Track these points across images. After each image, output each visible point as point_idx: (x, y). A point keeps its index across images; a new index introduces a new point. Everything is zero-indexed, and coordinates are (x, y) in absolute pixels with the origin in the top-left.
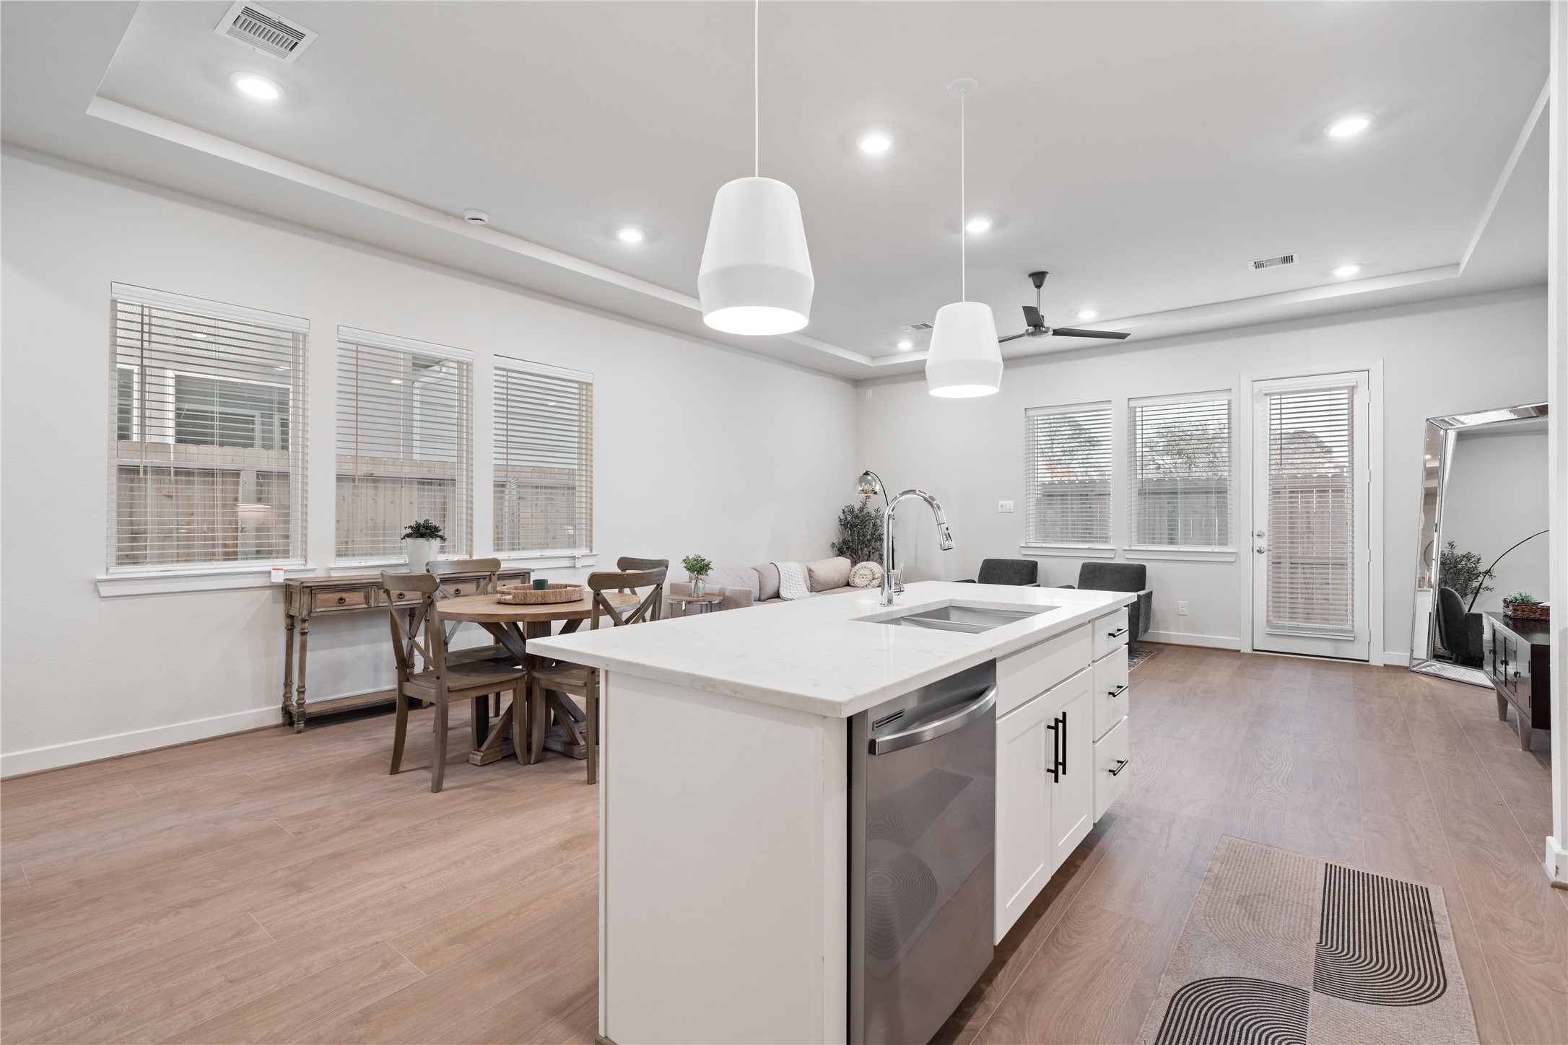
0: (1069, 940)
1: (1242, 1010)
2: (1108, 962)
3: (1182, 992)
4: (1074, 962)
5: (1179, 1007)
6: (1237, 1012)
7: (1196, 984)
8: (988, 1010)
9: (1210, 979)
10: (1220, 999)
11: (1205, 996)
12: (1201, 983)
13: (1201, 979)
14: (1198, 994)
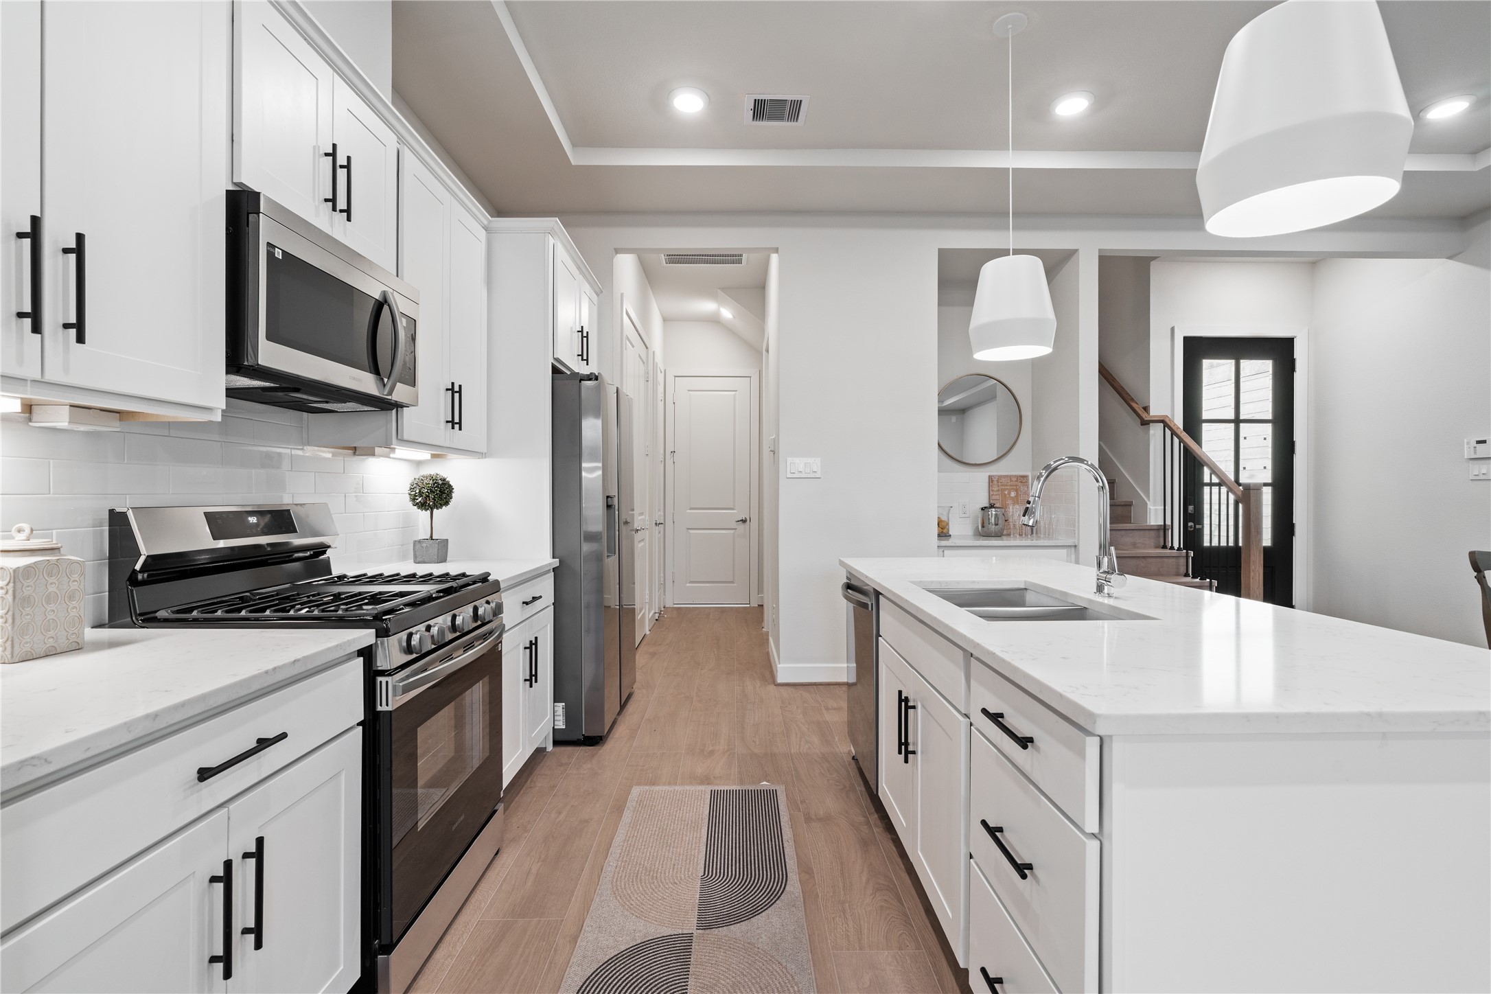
0: (885, 898)
2: (843, 890)
3: (783, 885)
4: (864, 879)
5: (780, 873)
7: (777, 897)
8: (876, 825)
9: (770, 906)
10: (758, 892)
11: (768, 890)
12: (773, 901)
13: (775, 905)
14: (773, 890)
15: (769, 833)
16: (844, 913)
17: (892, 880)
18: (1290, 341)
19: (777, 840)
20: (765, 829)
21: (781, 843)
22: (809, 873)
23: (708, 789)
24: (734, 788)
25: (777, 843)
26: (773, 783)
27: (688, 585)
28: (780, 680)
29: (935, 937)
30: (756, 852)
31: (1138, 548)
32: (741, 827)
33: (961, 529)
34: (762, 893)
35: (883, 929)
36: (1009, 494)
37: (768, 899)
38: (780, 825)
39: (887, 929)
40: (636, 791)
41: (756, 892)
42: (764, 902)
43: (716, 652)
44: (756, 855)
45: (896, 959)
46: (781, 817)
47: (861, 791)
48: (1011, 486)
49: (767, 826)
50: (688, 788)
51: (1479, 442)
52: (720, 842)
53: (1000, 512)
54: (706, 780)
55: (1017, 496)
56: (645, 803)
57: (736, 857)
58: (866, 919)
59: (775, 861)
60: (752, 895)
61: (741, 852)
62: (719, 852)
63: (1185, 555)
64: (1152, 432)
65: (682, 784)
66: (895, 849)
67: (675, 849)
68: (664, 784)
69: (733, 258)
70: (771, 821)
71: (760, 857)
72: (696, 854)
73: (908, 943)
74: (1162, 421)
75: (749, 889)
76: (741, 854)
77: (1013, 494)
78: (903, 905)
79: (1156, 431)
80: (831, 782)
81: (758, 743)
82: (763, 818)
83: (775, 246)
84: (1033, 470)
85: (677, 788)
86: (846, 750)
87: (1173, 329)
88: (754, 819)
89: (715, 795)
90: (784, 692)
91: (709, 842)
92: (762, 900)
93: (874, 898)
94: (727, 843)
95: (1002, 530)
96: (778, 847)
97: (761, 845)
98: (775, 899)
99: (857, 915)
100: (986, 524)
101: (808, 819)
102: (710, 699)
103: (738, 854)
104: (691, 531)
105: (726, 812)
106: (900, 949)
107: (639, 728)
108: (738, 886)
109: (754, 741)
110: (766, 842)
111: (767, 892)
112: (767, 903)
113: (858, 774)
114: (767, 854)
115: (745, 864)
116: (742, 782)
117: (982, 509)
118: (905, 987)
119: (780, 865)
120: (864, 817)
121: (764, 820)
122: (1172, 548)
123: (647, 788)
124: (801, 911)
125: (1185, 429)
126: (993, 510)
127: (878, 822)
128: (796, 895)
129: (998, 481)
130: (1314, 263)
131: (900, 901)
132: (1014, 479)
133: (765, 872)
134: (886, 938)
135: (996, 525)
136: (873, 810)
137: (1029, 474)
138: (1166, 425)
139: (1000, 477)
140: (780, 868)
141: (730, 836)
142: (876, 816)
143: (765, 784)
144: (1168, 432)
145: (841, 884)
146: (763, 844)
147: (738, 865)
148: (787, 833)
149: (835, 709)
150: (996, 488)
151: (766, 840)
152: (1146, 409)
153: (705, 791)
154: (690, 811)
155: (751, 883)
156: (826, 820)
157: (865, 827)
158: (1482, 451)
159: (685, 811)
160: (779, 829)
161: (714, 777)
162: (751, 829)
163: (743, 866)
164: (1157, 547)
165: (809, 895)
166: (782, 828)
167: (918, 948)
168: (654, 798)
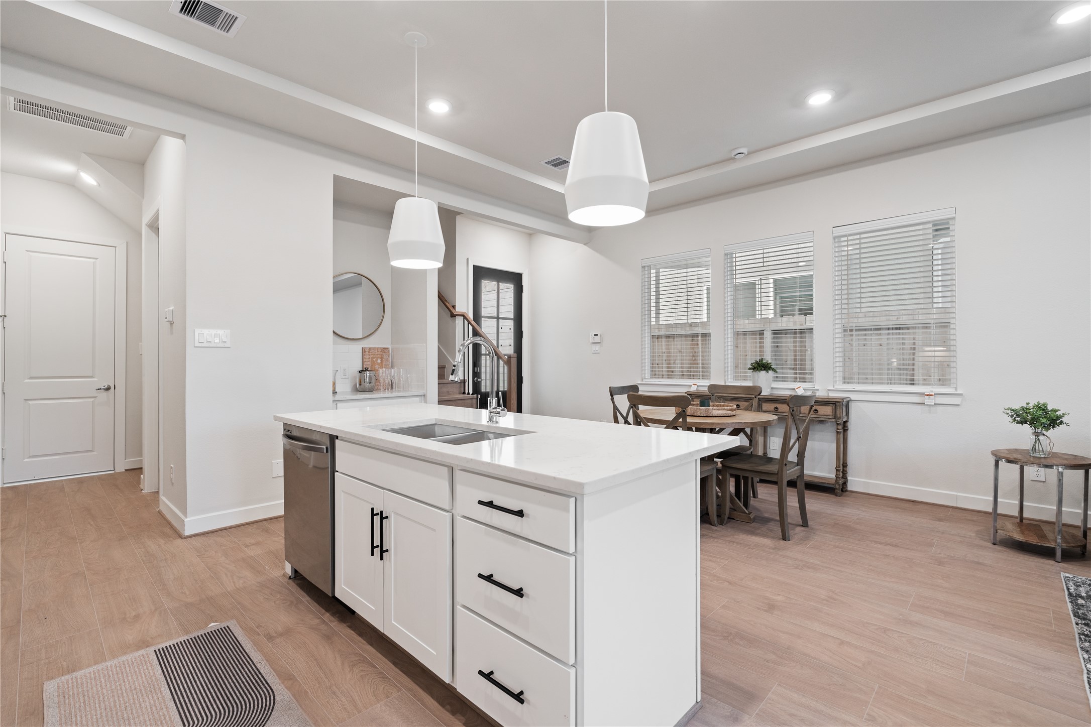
0: (361, 669)
1: (232, 720)
2: (326, 678)
4: (339, 663)
5: (265, 690)
6: (234, 716)
7: (270, 710)
9: (267, 721)
10: (250, 714)
11: (260, 709)
12: (269, 714)
13: (272, 717)
14: (264, 706)
15: (238, 663)
16: (335, 694)
17: (360, 655)
18: (520, 275)
19: (248, 666)
20: (232, 662)
21: (253, 667)
22: (291, 679)
23: (151, 650)
24: (181, 639)
25: (250, 668)
26: (221, 622)
27: (26, 460)
28: (187, 532)
29: (408, 679)
30: (232, 684)
31: (450, 394)
32: (206, 670)
33: (344, 387)
34: (254, 714)
35: (369, 691)
36: (377, 360)
37: (262, 716)
38: (246, 653)
39: (372, 689)
40: (50, 688)
41: (248, 716)
42: (260, 720)
43: (92, 523)
44: (233, 686)
45: (388, 705)
46: (243, 646)
47: (307, 601)
48: (378, 355)
49: (232, 658)
50: (124, 658)
51: (595, 335)
52: (188, 691)
53: (373, 374)
54: (143, 644)
55: (382, 362)
56: (71, 693)
57: (212, 697)
58: (353, 690)
59: (255, 683)
60: (246, 720)
61: (216, 690)
62: (192, 700)
63: (476, 397)
64: (457, 322)
65: (114, 657)
66: (353, 632)
67: (136, 720)
68: (89, 666)
69: (116, 128)
70: (235, 653)
71: (238, 686)
72: (166, 713)
73: (391, 691)
74: (463, 316)
75: (240, 717)
76: (217, 692)
77: (379, 361)
78: (376, 668)
79: (459, 321)
80: (277, 602)
81: (188, 593)
82: (225, 654)
83: (183, 133)
84: (392, 344)
85: (109, 663)
86: (281, 573)
87: (468, 259)
88: (217, 658)
89: (161, 655)
90: (196, 542)
91: (175, 696)
92: (257, 719)
93: (353, 673)
94: (197, 689)
95: (374, 386)
96: (252, 671)
97: (234, 676)
98: (270, 712)
99: (345, 690)
100: (363, 383)
101: (270, 638)
102: (108, 569)
103: (213, 694)
104: (31, 402)
105: (182, 663)
106: (388, 697)
107: (19, 622)
108: (227, 719)
109: (183, 593)
110: (239, 672)
111: (259, 711)
112: (263, 719)
113: (299, 589)
114: (244, 681)
115: (226, 698)
116: (187, 632)
117: (360, 372)
118: (402, 720)
119: (261, 684)
120: (319, 618)
121: (228, 654)
122: (468, 394)
123: (67, 677)
124: (298, 709)
125: (473, 320)
126: (368, 372)
127: (332, 618)
128: (288, 699)
129: (369, 352)
130: (530, 235)
131: (373, 666)
132: (380, 350)
133: (249, 696)
134: (374, 695)
135: (370, 383)
136: (324, 611)
137: (389, 347)
138: (465, 318)
139: (370, 349)
140: (262, 686)
141: (198, 682)
142: (328, 614)
143: (213, 626)
144: (466, 322)
145: (322, 675)
146: (236, 675)
147: (218, 702)
148: (256, 657)
149: (253, 544)
150: (367, 357)
151: (237, 670)
152: (454, 307)
153: (147, 654)
154: (137, 678)
155: (240, 710)
156: (287, 633)
157: (323, 625)
158: (597, 339)
159: (131, 681)
160: (246, 656)
161: (152, 638)
162: (218, 667)
163: (224, 700)
164: (460, 393)
165: (299, 696)
166: (249, 654)
167: (399, 690)
168: (82, 684)
